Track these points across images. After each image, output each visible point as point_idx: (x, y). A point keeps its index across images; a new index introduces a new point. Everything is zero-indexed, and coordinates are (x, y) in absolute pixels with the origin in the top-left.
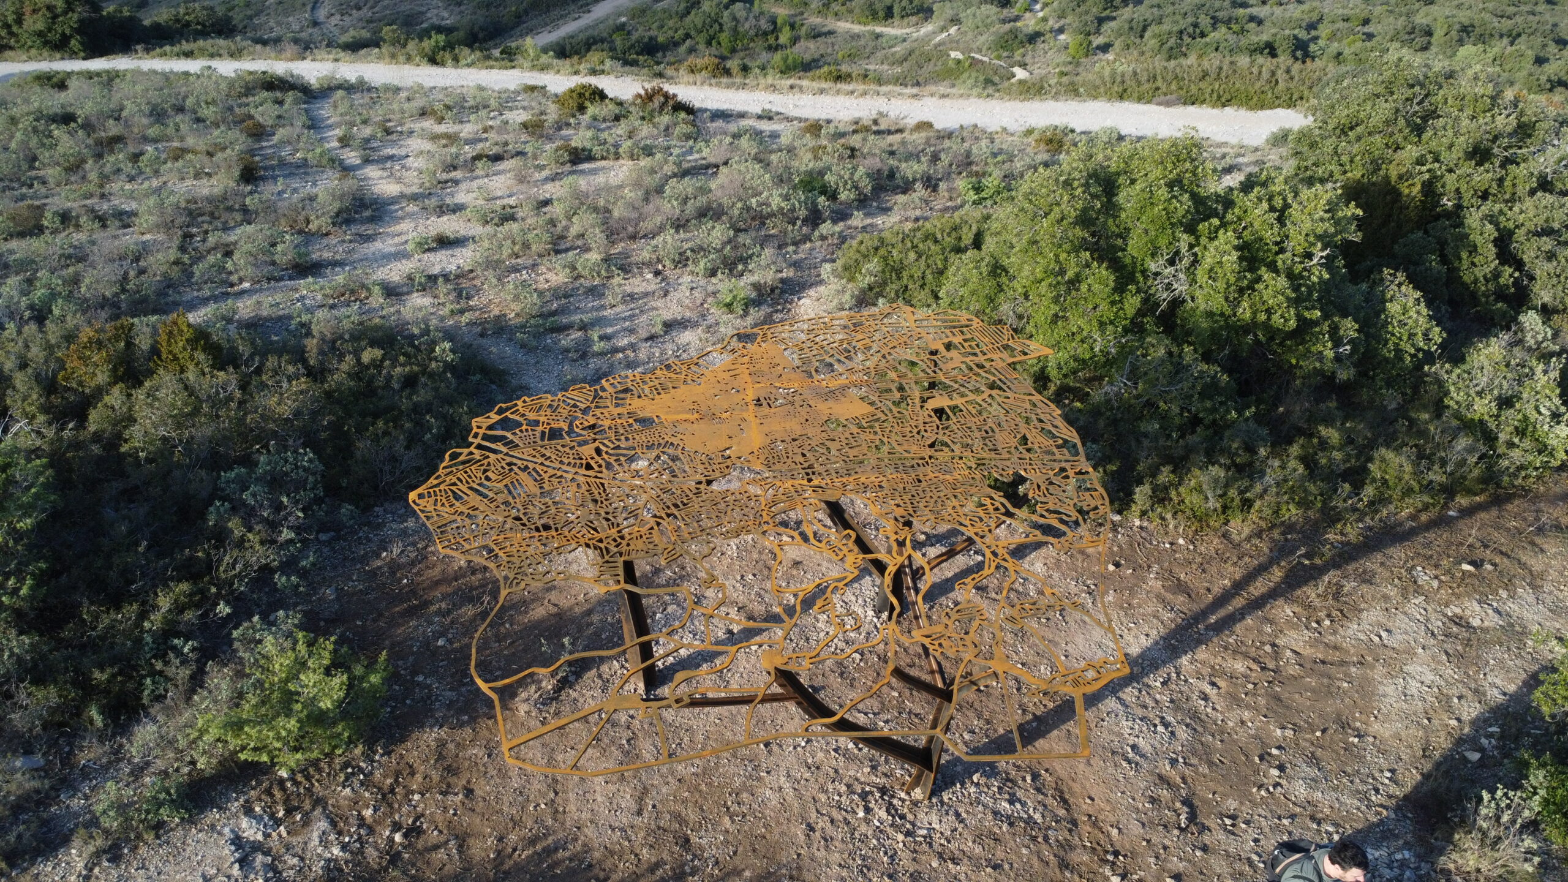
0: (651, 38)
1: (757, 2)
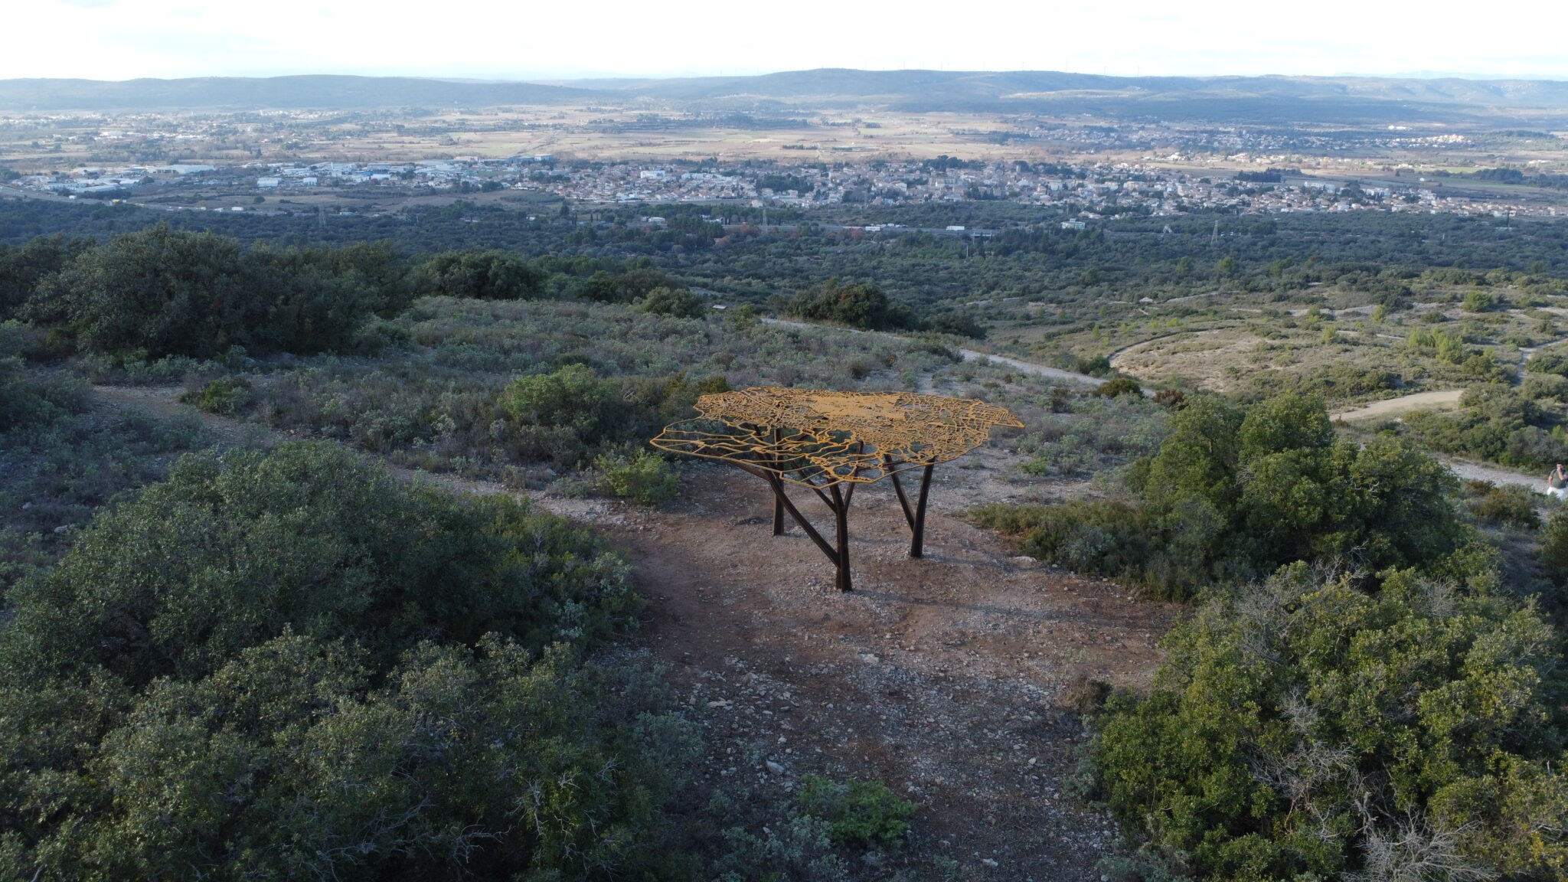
1: (1557, 429)
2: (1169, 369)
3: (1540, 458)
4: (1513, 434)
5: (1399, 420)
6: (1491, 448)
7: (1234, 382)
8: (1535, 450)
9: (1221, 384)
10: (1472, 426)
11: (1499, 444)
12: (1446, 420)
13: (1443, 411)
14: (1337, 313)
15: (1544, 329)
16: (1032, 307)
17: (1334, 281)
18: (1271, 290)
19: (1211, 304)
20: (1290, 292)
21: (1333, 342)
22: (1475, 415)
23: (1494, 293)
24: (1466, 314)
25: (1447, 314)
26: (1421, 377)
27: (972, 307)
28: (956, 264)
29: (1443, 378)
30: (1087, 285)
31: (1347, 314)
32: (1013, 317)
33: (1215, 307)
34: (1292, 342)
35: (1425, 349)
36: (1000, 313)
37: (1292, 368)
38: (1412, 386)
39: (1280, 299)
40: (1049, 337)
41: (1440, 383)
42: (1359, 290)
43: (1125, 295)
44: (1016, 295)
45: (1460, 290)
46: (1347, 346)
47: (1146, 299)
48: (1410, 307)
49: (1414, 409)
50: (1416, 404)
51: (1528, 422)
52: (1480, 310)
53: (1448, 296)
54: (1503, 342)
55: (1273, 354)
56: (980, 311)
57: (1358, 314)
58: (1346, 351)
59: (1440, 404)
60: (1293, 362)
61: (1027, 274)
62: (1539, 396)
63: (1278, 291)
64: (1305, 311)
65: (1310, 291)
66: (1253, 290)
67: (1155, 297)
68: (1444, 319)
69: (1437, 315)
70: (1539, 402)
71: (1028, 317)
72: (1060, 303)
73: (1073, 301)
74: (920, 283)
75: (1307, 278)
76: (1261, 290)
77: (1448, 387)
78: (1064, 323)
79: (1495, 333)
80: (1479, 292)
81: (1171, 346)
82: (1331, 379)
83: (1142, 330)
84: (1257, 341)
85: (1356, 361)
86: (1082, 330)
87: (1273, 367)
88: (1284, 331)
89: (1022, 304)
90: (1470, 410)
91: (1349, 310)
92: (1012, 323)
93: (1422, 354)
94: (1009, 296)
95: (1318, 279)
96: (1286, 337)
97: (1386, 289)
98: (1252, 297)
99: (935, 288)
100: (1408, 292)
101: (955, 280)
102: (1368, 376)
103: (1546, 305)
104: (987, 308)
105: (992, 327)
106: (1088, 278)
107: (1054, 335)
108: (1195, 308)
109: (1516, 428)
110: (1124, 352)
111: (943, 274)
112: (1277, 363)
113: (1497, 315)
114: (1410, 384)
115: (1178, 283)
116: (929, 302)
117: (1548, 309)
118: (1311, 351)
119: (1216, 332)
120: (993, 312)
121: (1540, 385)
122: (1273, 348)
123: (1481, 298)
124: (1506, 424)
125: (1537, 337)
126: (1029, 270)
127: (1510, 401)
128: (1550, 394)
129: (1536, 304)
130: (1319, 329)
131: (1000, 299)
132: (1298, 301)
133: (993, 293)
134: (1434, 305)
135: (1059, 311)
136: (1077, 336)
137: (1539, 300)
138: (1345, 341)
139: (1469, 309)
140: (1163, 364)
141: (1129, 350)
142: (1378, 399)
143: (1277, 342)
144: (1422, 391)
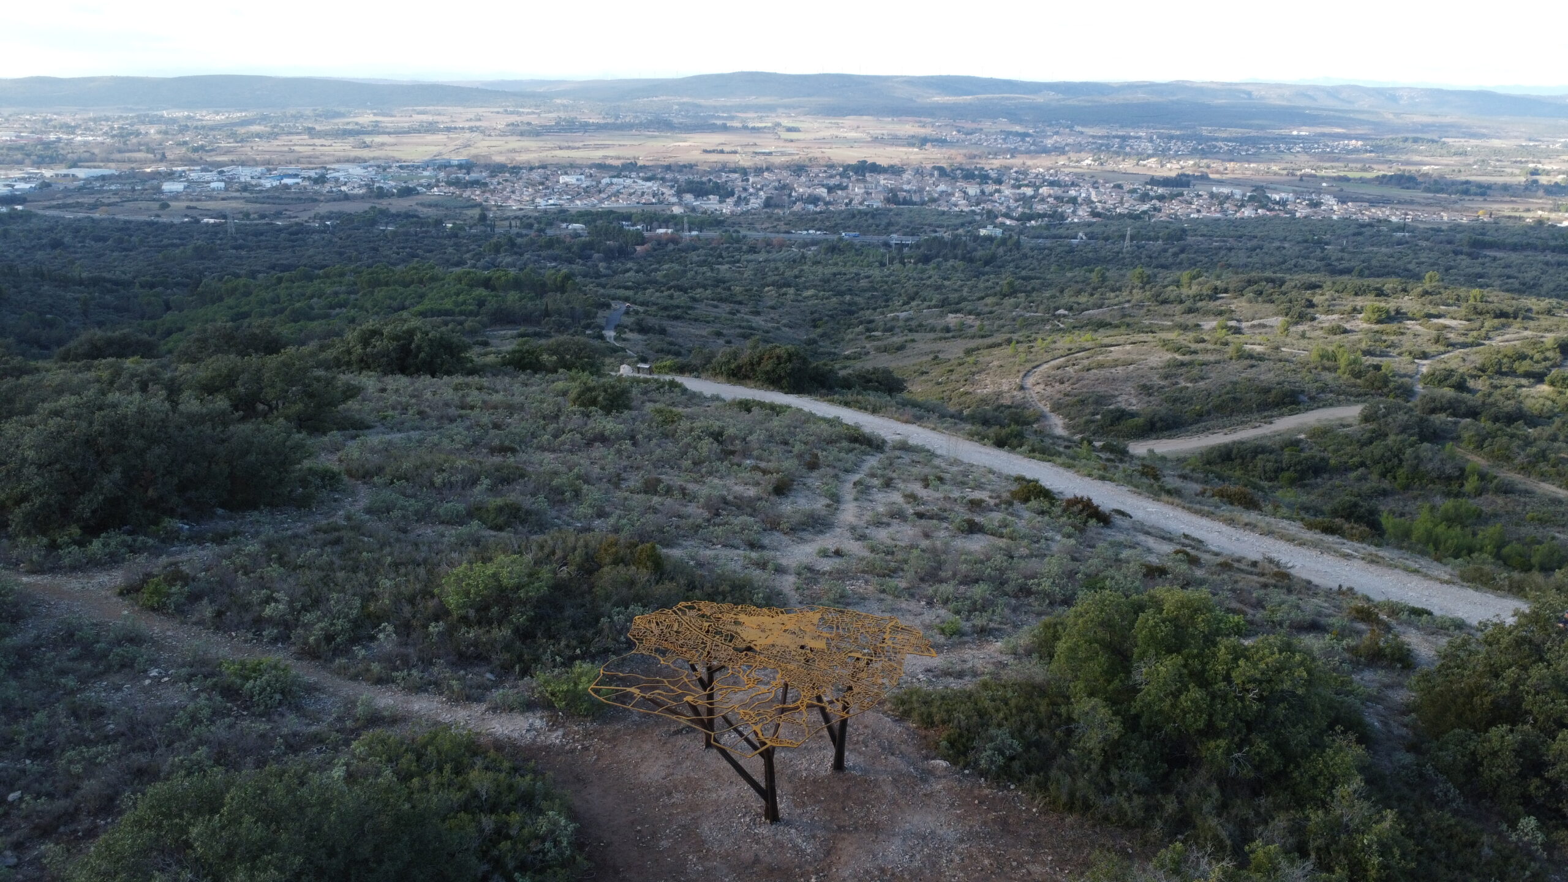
0: (1322, 459)
1: (1449, 445)
2: (1084, 386)
3: (1434, 475)
4: (1409, 451)
5: (1302, 436)
6: (1389, 465)
7: (1146, 399)
8: (1430, 467)
9: (1134, 401)
10: (1371, 443)
11: (1396, 461)
12: (1347, 436)
13: (1344, 426)
14: (1244, 325)
15: (1437, 341)
16: (952, 319)
17: (1240, 292)
18: (1181, 302)
19: (1124, 316)
20: (1199, 304)
21: (1240, 357)
22: (1374, 431)
23: (1391, 305)
24: (1365, 326)
25: (1348, 326)
26: (1323, 391)
27: (893, 319)
28: (876, 273)
29: (1344, 393)
30: (1005, 296)
31: (1253, 326)
32: (933, 330)
33: (1128, 320)
34: (1200, 357)
35: (1327, 364)
36: (921, 325)
37: (1201, 384)
38: (1315, 401)
39: (1190, 311)
40: (969, 352)
41: (1342, 397)
42: (1264, 302)
43: (1041, 307)
44: (935, 306)
45: (1359, 302)
46: (1253, 362)
47: (1061, 311)
48: (1313, 319)
49: (1317, 425)
50: (1319, 420)
51: (1423, 438)
52: (1379, 322)
53: (1348, 308)
54: (1400, 354)
55: (1184, 370)
56: (901, 323)
57: (1264, 326)
58: (1252, 366)
59: (1342, 419)
60: (1202, 378)
61: (946, 283)
62: (1433, 411)
63: (1188, 304)
64: (1214, 324)
65: (1218, 302)
66: (1164, 302)
67: (1070, 309)
68: (1345, 331)
69: (1339, 327)
70: (1433, 417)
71: (947, 330)
72: (978, 314)
73: (991, 312)
74: (841, 294)
75: (1216, 290)
76: (1172, 302)
77: (1348, 403)
78: (983, 337)
79: (1392, 345)
80: (1377, 304)
81: (1086, 362)
82: (1238, 395)
83: (1058, 345)
84: (1169, 356)
85: (1262, 377)
86: (1000, 345)
87: (1183, 384)
88: (1194, 346)
89: (942, 315)
90: (1371, 426)
91: (1255, 322)
92: (932, 335)
93: (1324, 368)
94: (929, 307)
95: (1226, 291)
96: (1195, 352)
97: (1290, 301)
98: (1163, 309)
99: (856, 299)
100: (1311, 304)
101: (876, 290)
102: (1274, 392)
103: (1439, 316)
104: (907, 320)
105: (913, 341)
106: (1006, 289)
107: (973, 350)
108: (1108, 320)
109: (1411, 445)
110: (1038, 370)
111: (864, 283)
112: (1187, 379)
113: (1394, 326)
114: (1312, 399)
115: (1092, 295)
116: (851, 313)
117: (1441, 321)
118: (1219, 367)
119: (1128, 347)
120: (914, 323)
121: (1433, 400)
122: (1182, 364)
123: (1379, 310)
124: (1402, 441)
125: (1432, 349)
126: (948, 279)
127: (1406, 417)
128: (1442, 409)
129: (1430, 316)
130: (1226, 344)
131: (921, 311)
132: (1207, 313)
133: (914, 304)
134: (1336, 316)
135: (978, 323)
136: (996, 351)
137: (1433, 311)
138: (1251, 356)
139: (1368, 321)
140: (1078, 380)
141: (1045, 366)
142: (1282, 415)
143: (1187, 358)
144: (1324, 406)
